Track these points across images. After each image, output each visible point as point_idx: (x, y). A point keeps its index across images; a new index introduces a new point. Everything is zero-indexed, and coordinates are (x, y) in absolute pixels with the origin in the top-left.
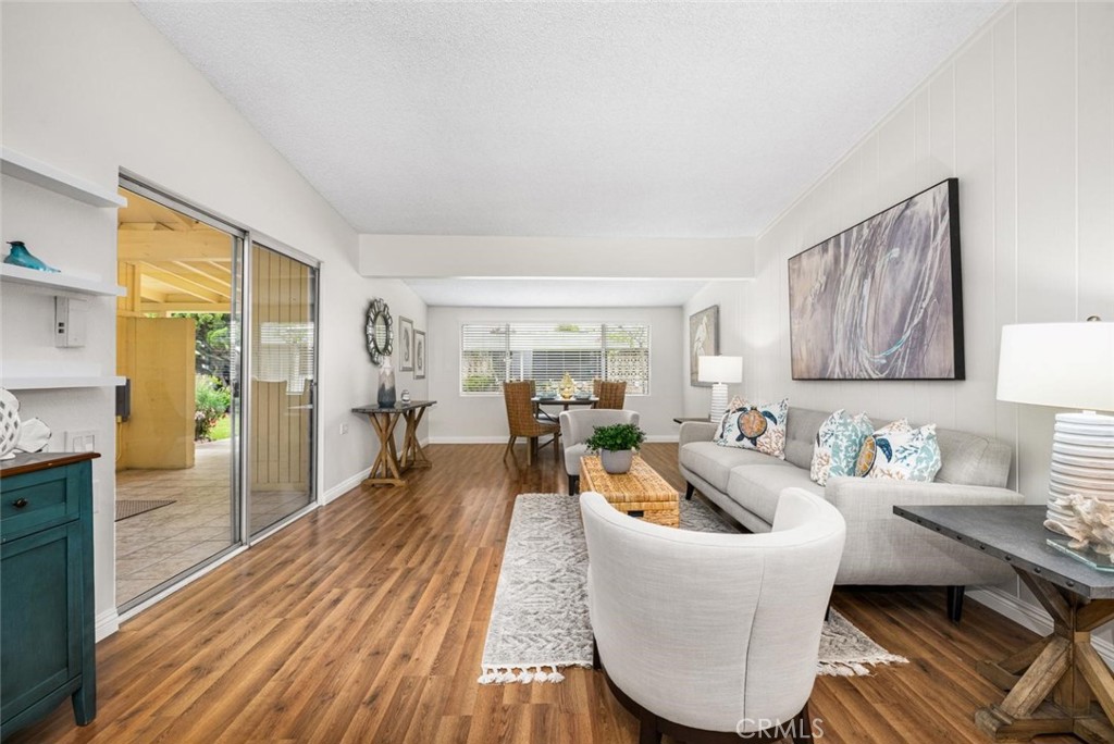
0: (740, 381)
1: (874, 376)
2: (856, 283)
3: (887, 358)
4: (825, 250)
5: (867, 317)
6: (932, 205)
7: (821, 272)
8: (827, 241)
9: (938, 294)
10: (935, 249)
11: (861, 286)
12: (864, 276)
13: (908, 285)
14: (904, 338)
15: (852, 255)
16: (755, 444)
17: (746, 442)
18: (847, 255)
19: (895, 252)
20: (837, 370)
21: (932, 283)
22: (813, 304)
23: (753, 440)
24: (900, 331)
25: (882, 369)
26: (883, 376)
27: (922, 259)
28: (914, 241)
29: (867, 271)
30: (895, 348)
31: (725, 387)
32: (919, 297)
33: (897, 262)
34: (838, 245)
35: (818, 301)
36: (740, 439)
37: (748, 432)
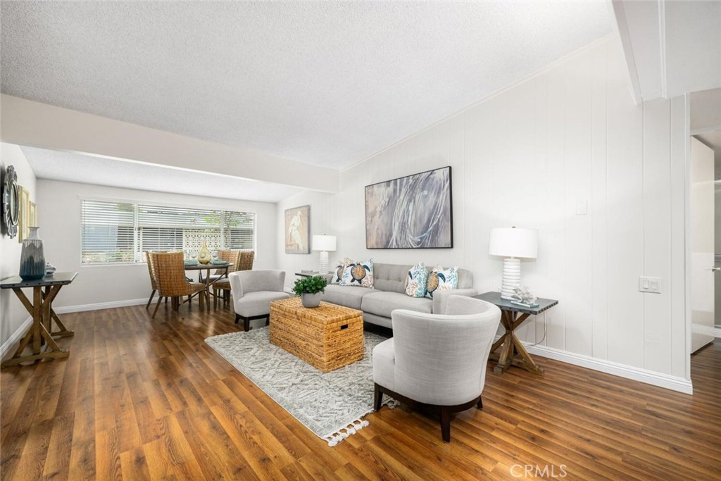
0: (335, 250)
1: (414, 247)
2: (405, 203)
3: (421, 238)
4: (388, 185)
5: (411, 220)
6: (441, 175)
7: (386, 195)
8: (389, 181)
9: (444, 213)
10: (444, 194)
11: (408, 206)
12: (410, 201)
13: (432, 207)
14: (429, 230)
15: (403, 190)
16: (361, 283)
17: (356, 282)
18: (400, 190)
19: (425, 192)
20: (394, 243)
21: (442, 208)
22: (380, 211)
23: (360, 281)
24: (427, 227)
25: (418, 243)
26: (419, 246)
27: (438, 197)
28: (434, 189)
29: (411, 199)
30: (424, 235)
31: (327, 253)
32: (436, 213)
33: (426, 197)
34: (396, 184)
35: (384, 209)
36: (352, 281)
37: (357, 277)
